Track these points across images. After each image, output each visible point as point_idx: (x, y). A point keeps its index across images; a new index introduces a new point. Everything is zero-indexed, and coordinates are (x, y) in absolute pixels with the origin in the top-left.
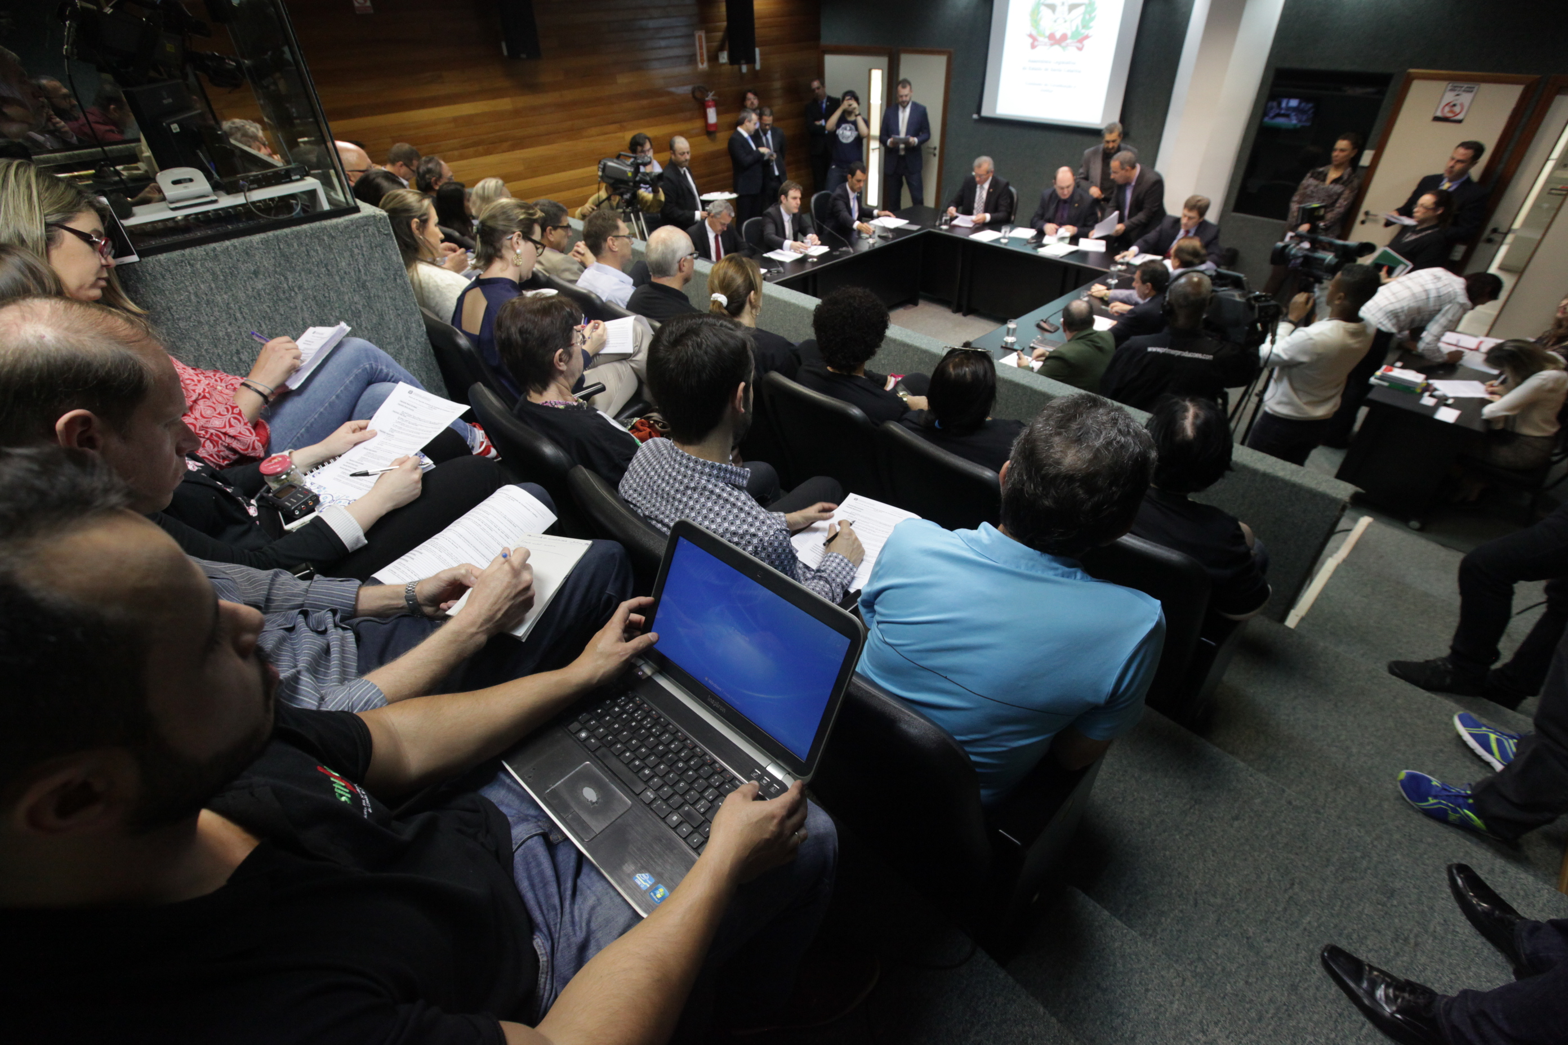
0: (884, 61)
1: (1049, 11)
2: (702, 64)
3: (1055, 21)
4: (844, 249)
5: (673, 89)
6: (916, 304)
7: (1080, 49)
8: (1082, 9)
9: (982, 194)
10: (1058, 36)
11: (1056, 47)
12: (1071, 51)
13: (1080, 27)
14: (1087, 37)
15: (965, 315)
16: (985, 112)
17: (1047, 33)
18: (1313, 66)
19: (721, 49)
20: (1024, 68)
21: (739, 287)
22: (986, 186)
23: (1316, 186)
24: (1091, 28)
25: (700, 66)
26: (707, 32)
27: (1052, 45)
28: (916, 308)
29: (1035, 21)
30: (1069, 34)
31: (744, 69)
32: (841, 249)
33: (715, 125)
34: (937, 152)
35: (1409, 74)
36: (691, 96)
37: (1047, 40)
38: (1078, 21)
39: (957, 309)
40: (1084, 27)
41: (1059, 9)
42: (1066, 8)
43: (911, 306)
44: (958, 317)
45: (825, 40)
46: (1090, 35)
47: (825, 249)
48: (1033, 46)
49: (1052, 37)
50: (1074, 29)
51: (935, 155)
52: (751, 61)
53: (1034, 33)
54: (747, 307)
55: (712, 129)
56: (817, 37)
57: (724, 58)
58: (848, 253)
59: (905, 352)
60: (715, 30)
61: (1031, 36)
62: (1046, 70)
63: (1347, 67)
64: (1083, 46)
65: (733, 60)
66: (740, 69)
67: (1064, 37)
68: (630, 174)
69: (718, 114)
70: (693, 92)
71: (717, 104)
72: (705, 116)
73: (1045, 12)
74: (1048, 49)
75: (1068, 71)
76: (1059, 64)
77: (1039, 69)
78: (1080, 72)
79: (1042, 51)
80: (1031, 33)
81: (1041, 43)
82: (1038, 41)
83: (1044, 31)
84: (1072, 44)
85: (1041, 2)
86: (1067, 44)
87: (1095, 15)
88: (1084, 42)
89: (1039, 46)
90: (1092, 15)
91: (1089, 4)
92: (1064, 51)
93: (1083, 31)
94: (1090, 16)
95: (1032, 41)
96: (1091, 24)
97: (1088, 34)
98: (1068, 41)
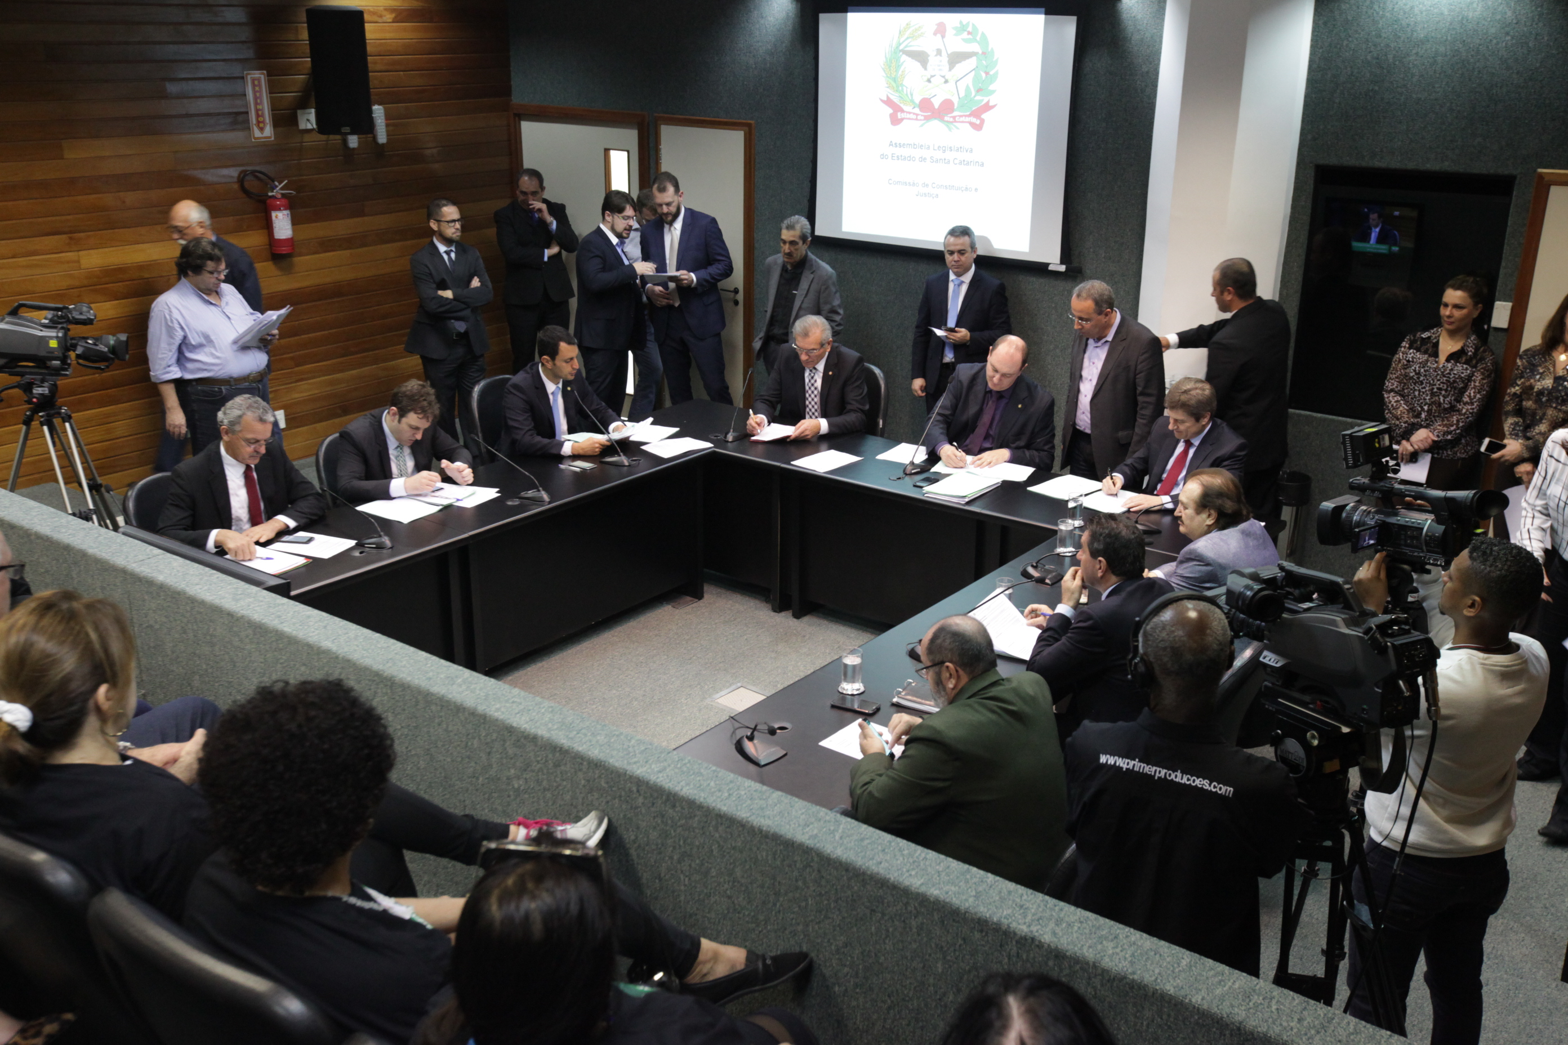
0: (631, 136)
1: (917, 65)
2: (262, 129)
3: (929, 81)
4: (531, 493)
5: (199, 174)
6: (698, 595)
7: (978, 127)
8: (971, 63)
9: (815, 380)
10: (937, 103)
11: (935, 123)
12: (963, 133)
13: (973, 94)
14: (987, 107)
15: (797, 616)
17: (917, 100)
18: (1378, 163)
19: (303, 104)
20: (883, 156)
21: (67, 680)
22: (821, 366)
23: (1424, 364)
24: (993, 92)
25: (257, 133)
26: (269, 75)
27: (927, 118)
28: (701, 603)
29: (895, 80)
30: (955, 101)
31: (353, 141)
32: (523, 494)
33: (290, 241)
34: (740, 297)
35: (1541, 176)
36: (236, 186)
37: (917, 110)
38: (969, 80)
39: (781, 606)
40: (979, 90)
41: (933, 60)
42: (945, 59)
43: (689, 598)
44: (785, 620)
45: (521, 95)
46: (992, 104)
47: (490, 493)
48: (895, 121)
49: (925, 105)
50: (962, 94)
51: (736, 303)
52: (366, 127)
53: (895, 98)
54: (92, 722)
55: (284, 250)
56: (505, 90)
57: (308, 120)
58: (540, 501)
59: (557, 765)
60: (287, 70)
61: (888, 102)
62: (923, 159)
63: (1433, 165)
64: (982, 121)
65: (324, 125)
66: (345, 142)
67: (947, 106)
68: (53, 344)
69: (295, 222)
70: (241, 180)
71: (291, 205)
72: (268, 226)
73: (910, 64)
74: (922, 126)
75: (960, 163)
76: (944, 151)
77: (910, 158)
78: (982, 165)
79: (913, 129)
80: (888, 97)
81: (908, 116)
82: (902, 111)
83: (912, 95)
84: (962, 119)
85: (901, 48)
86: (954, 117)
87: (997, 73)
88: (983, 116)
89: (905, 121)
90: (991, 73)
91: (984, 53)
92: (950, 129)
93: (978, 98)
94: (987, 73)
95: (891, 111)
96: (991, 87)
97: (988, 102)
98: (955, 114)
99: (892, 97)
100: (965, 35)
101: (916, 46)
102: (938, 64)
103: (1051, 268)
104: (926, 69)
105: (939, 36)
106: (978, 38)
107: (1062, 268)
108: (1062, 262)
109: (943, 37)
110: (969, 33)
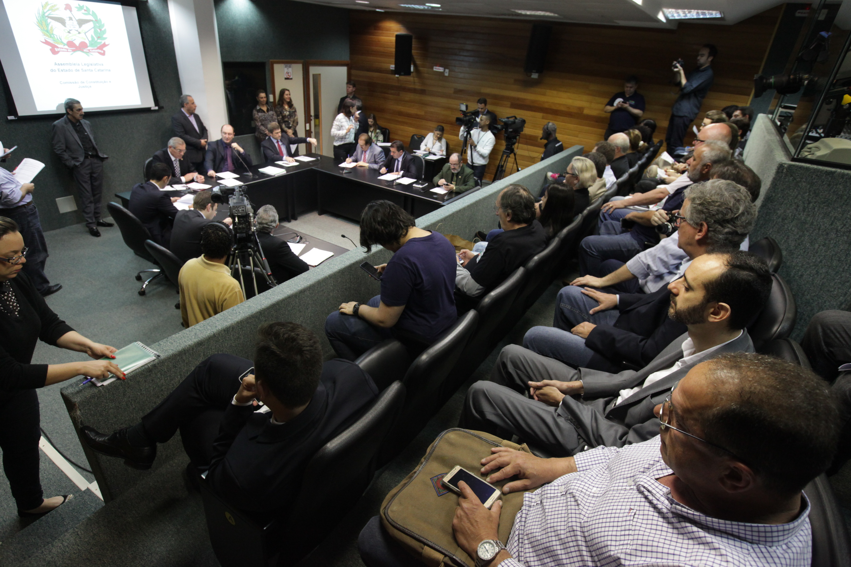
1: (59, 24)
7: (103, 54)
8: (91, 25)
10: (77, 43)
11: (79, 53)
12: (95, 57)
13: (96, 39)
14: (105, 45)
16: (21, 112)
17: (65, 42)
20: (52, 70)
24: (106, 38)
27: (74, 51)
29: (47, 32)
30: (87, 42)
35: (271, 62)
37: (66, 47)
38: (92, 32)
40: (99, 38)
42: (75, 22)
46: (106, 44)
48: (54, 52)
49: (70, 44)
50: (90, 39)
53: (50, 41)
61: (47, 43)
62: (77, 70)
64: (104, 51)
67: (83, 45)
73: (54, 24)
74: (72, 54)
75: (98, 71)
76: (88, 66)
77: (70, 70)
78: (110, 71)
79: (65, 56)
80: (45, 40)
81: (62, 50)
82: (57, 47)
83: (61, 39)
84: (94, 51)
85: (46, 15)
86: (89, 50)
87: (105, 30)
88: (104, 49)
89: (60, 52)
90: (103, 29)
91: (96, 21)
92: (88, 56)
93: (99, 41)
94: (100, 30)
95: (51, 48)
96: (105, 36)
97: (105, 43)
98: (89, 48)
99: (48, 40)
100: (83, 11)
101: (55, 14)
102: (72, 25)
103: (152, 109)
104: (65, 26)
105: (68, 11)
106: (91, 13)
107: (157, 108)
108: (156, 105)
109: (71, 11)
110: (85, 10)
